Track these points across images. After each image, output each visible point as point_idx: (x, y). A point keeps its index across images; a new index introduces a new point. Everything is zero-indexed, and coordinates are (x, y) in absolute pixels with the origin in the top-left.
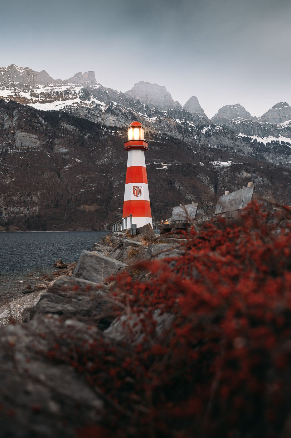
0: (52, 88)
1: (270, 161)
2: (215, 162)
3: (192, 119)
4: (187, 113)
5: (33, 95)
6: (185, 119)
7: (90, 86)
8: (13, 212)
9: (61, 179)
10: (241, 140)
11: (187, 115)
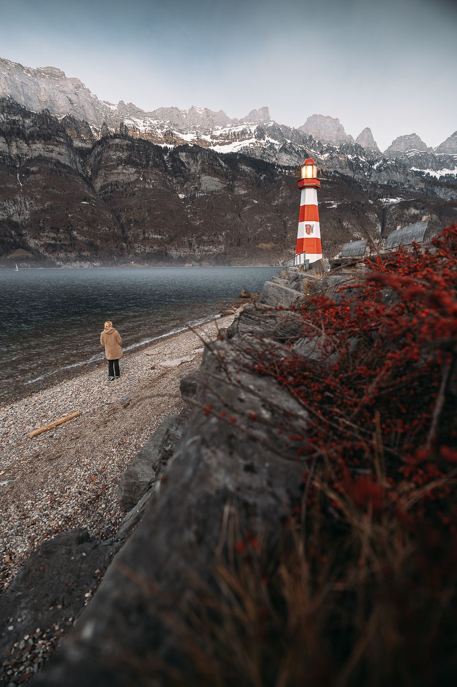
0: (229, 129)
1: (442, 196)
2: (384, 199)
3: (364, 154)
4: (360, 147)
5: (213, 137)
6: (357, 155)
7: (265, 124)
8: (204, 251)
9: (241, 220)
10: (412, 175)
11: (359, 150)
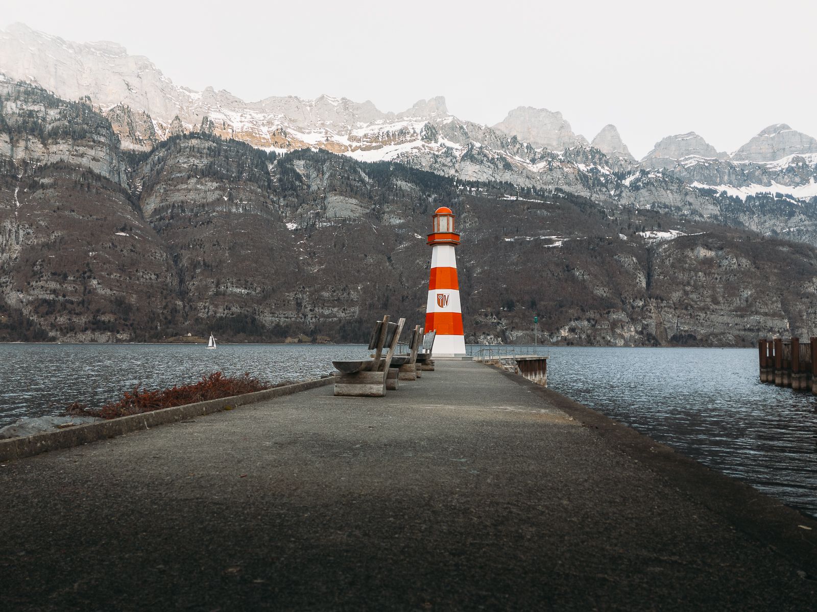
0: (380, 126)
1: (754, 228)
2: (648, 234)
3: (607, 163)
4: (598, 152)
5: (352, 139)
6: (595, 163)
7: (439, 120)
8: (322, 315)
9: (392, 266)
10: (696, 194)
11: (597, 156)
